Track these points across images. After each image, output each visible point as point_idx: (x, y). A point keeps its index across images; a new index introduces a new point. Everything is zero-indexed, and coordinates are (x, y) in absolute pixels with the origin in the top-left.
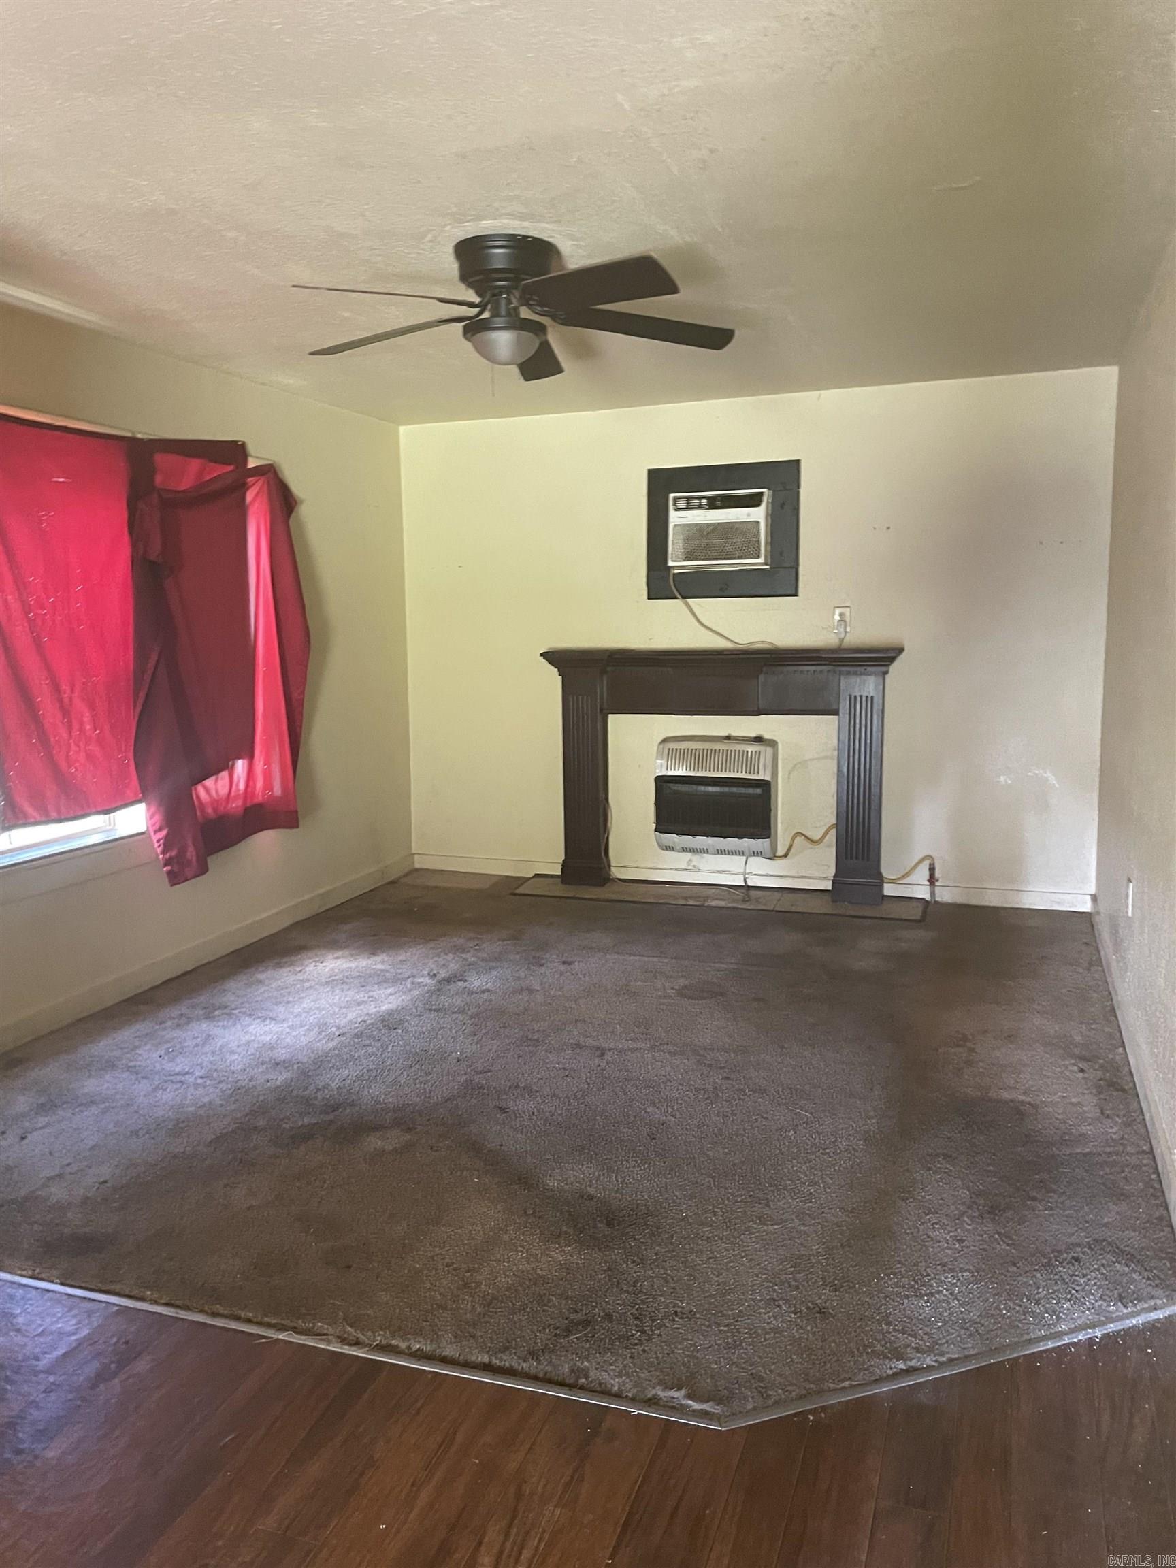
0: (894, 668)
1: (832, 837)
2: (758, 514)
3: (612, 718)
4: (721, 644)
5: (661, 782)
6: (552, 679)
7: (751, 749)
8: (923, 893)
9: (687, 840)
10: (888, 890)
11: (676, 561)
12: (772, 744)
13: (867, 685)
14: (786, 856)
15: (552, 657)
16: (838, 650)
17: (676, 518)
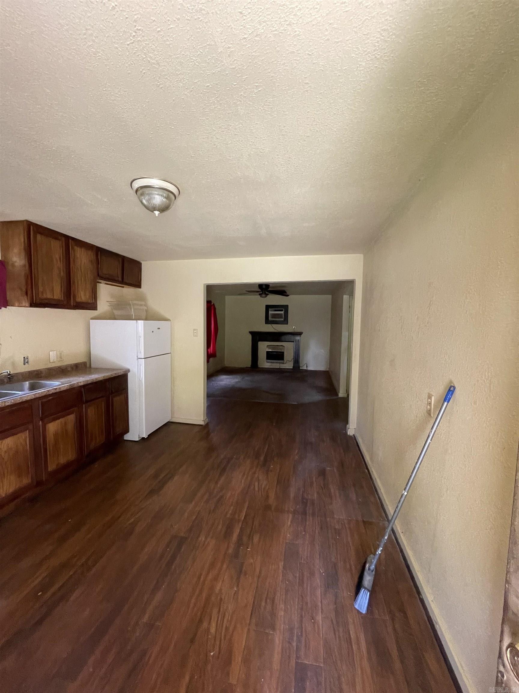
0: (302, 335)
1: (293, 361)
2: (282, 312)
3: (259, 343)
4: (276, 331)
5: (267, 352)
6: (250, 337)
7: (281, 347)
8: (306, 369)
9: (271, 361)
10: (301, 368)
11: (270, 319)
12: (284, 346)
13: (298, 338)
14: (286, 363)
15: (251, 333)
16: (294, 332)
17: (270, 312)
